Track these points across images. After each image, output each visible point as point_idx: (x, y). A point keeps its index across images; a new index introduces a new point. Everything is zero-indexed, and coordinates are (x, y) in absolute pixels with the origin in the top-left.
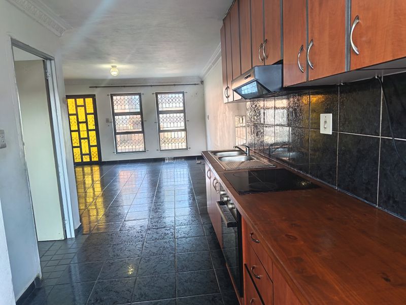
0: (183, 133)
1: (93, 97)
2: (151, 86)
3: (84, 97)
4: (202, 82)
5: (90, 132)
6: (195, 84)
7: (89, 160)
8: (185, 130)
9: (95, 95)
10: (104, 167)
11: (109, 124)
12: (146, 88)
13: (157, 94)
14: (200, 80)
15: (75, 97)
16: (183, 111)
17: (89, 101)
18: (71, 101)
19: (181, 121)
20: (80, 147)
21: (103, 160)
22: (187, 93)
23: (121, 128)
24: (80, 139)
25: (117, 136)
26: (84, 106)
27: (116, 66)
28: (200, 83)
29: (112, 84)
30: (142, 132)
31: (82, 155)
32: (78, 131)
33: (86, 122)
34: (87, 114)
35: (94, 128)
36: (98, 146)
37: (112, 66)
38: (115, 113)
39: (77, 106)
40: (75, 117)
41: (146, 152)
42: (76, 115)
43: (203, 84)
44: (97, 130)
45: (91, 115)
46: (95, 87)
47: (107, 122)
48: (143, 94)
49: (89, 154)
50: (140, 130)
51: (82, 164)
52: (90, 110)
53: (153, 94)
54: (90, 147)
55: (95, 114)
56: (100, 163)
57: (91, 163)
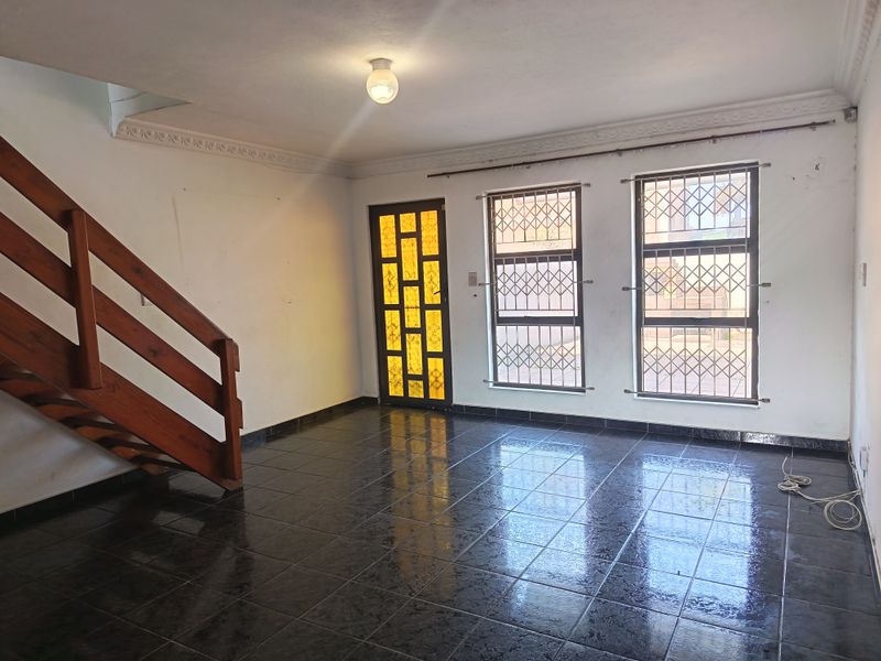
2: (619, 152)
3: (417, 207)
4: (852, 112)
5: (427, 312)
6: (813, 125)
7: (422, 396)
8: (752, 322)
11: (477, 290)
12: (601, 161)
13: (639, 181)
14: (842, 103)
15: (396, 209)
16: (750, 245)
18: (386, 222)
19: (733, 285)
20: (403, 353)
21: (456, 401)
22: (769, 165)
23: (511, 305)
24: (405, 331)
25: (498, 328)
26: (417, 234)
27: (387, 62)
28: (840, 117)
29: (491, 161)
30: (578, 321)
31: (407, 377)
32: (400, 307)
33: (420, 283)
34: (422, 259)
35: (437, 301)
36: (446, 355)
37: (371, 62)
38: (496, 255)
39: (400, 236)
40: (394, 266)
41: (584, 391)
42: (398, 260)
43: (856, 120)
44: (444, 307)
45: (432, 263)
46: (444, 174)
47: (470, 285)
48: (588, 185)
49: (424, 377)
50: (570, 314)
51: (405, 403)
52: (430, 247)
53: (623, 181)
54: (426, 355)
55: (442, 258)
56: (447, 410)
57: (426, 406)
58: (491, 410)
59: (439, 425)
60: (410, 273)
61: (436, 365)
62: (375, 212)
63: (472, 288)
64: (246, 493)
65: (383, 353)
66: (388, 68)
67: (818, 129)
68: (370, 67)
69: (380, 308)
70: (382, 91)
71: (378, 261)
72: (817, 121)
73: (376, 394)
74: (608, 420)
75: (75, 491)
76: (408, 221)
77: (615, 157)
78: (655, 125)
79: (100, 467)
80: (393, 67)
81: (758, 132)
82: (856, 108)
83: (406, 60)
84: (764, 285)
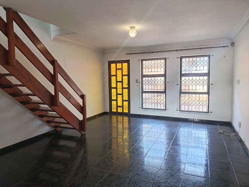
0: (206, 96)
1: (128, 61)
2: (177, 50)
3: (122, 62)
4: (233, 44)
5: (124, 89)
6: (224, 47)
8: (208, 93)
9: (129, 61)
10: (132, 119)
11: (138, 84)
13: (181, 58)
14: (230, 42)
15: (116, 62)
16: (208, 75)
17: (125, 65)
18: (113, 66)
19: (204, 84)
20: (116, 100)
21: (131, 113)
22: (213, 55)
23: (147, 88)
24: (117, 94)
25: (143, 94)
26: (122, 69)
27: (135, 27)
28: (230, 45)
29: (143, 51)
30: (165, 92)
31: (117, 106)
32: (116, 88)
33: (122, 82)
34: (123, 75)
35: (127, 86)
36: (129, 101)
37: (130, 27)
38: (143, 75)
39: (117, 69)
40: (115, 77)
41: (166, 110)
42: (116, 76)
43: (234, 46)
44: (129, 88)
45: (125, 77)
46: (130, 54)
47: (136, 82)
48: (168, 58)
49: (122, 107)
50: (163, 91)
51: (117, 114)
52: (125, 72)
53: (177, 58)
54: (123, 101)
55: (128, 75)
56: (129, 115)
57: (122, 114)
58: (141, 115)
59: (126, 119)
60: (119, 79)
61: (126, 104)
62: (110, 63)
63: (137, 83)
64: (86, 135)
65: (111, 100)
66: (134, 29)
67: (225, 48)
68: (130, 28)
69: (110, 88)
70: (133, 34)
71: (110, 76)
72: (225, 46)
73: (108, 111)
74: (172, 117)
75: (41, 135)
76: (119, 66)
77: (175, 52)
78: (186, 44)
79: (46, 129)
80: (135, 28)
81: (211, 48)
82: (234, 43)
83: (139, 27)
84: (211, 84)
